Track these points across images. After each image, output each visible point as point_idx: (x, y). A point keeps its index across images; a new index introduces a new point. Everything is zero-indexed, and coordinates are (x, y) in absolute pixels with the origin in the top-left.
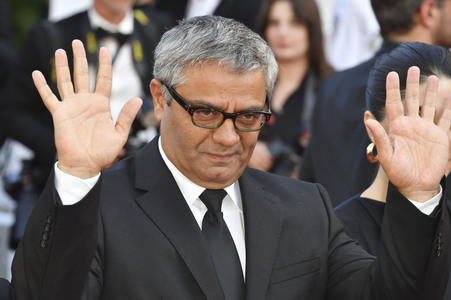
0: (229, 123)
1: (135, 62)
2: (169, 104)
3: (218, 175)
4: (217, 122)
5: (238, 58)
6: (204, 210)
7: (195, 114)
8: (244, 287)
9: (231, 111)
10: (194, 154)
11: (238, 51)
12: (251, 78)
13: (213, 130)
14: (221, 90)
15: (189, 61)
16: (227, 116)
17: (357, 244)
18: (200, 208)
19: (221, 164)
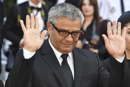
0: (70, 35)
1: (42, 16)
2: (52, 29)
3: (66, 50)
4: (66, 35)
5: (73, 16)
6: (62, 60)
7: (60, 32)
8: (74, 83)
9: (71, 31)
10: (59, 44)
11: (73, 14)
12: (77, 22)
13: (65, 37)
14: (68, 25)
15: (59, 17)
16: (69, 33)
17: (107, 71)
18: (61, 59)
19: (67, 47)
